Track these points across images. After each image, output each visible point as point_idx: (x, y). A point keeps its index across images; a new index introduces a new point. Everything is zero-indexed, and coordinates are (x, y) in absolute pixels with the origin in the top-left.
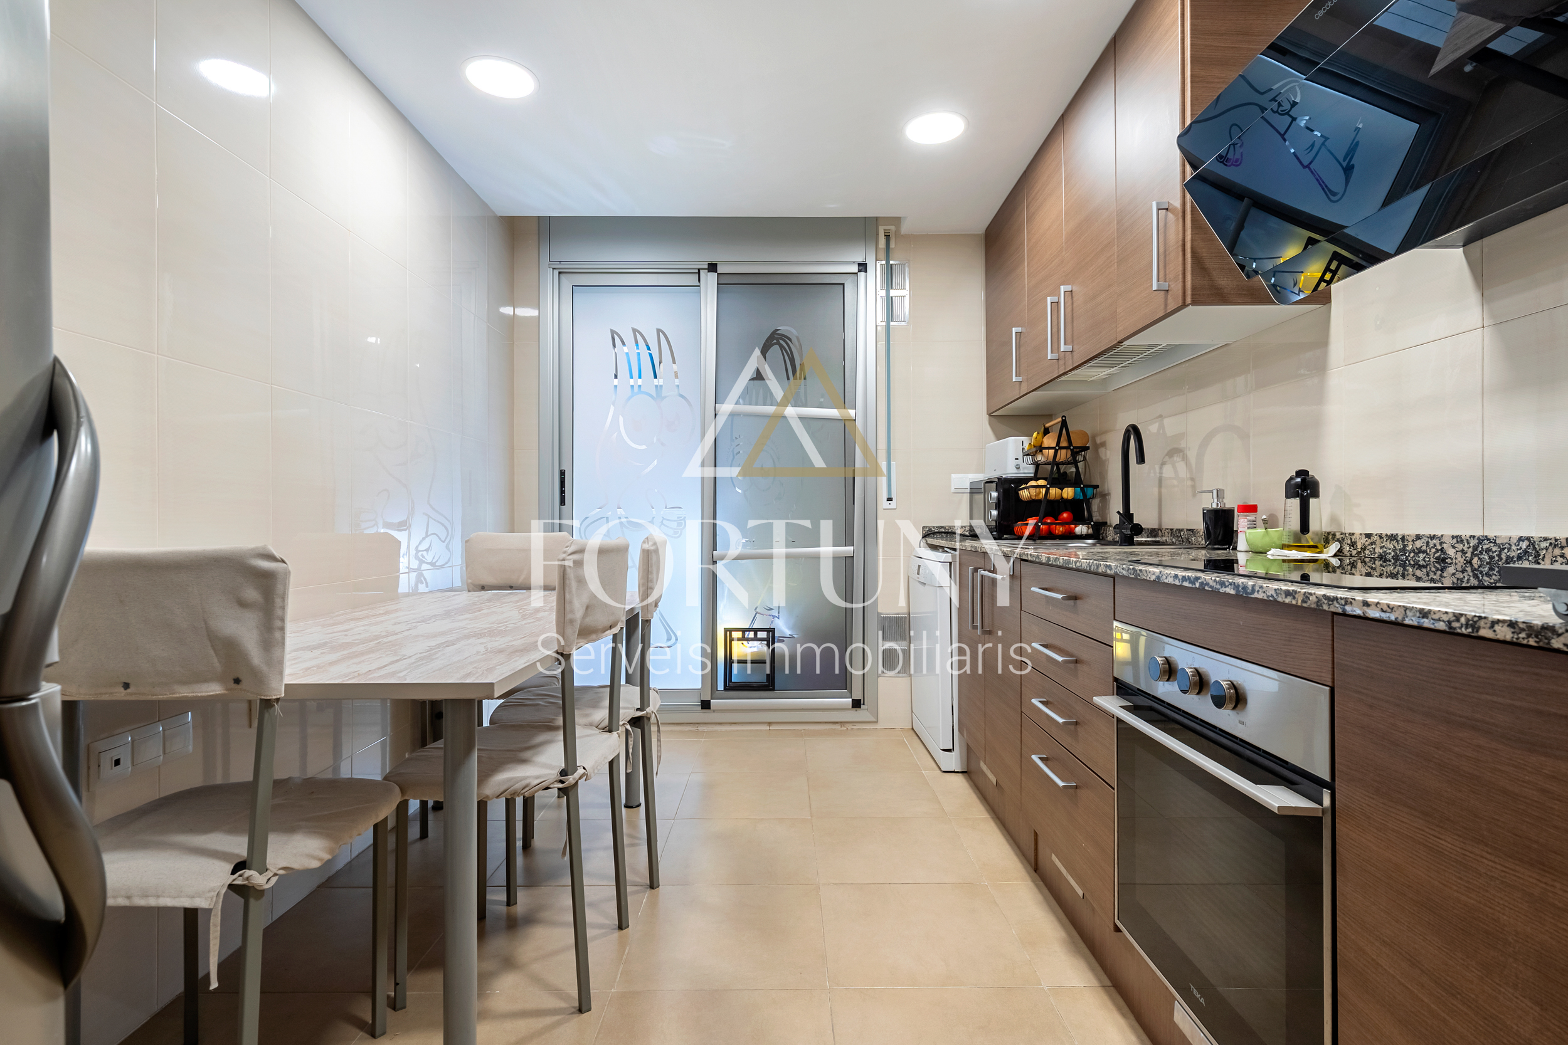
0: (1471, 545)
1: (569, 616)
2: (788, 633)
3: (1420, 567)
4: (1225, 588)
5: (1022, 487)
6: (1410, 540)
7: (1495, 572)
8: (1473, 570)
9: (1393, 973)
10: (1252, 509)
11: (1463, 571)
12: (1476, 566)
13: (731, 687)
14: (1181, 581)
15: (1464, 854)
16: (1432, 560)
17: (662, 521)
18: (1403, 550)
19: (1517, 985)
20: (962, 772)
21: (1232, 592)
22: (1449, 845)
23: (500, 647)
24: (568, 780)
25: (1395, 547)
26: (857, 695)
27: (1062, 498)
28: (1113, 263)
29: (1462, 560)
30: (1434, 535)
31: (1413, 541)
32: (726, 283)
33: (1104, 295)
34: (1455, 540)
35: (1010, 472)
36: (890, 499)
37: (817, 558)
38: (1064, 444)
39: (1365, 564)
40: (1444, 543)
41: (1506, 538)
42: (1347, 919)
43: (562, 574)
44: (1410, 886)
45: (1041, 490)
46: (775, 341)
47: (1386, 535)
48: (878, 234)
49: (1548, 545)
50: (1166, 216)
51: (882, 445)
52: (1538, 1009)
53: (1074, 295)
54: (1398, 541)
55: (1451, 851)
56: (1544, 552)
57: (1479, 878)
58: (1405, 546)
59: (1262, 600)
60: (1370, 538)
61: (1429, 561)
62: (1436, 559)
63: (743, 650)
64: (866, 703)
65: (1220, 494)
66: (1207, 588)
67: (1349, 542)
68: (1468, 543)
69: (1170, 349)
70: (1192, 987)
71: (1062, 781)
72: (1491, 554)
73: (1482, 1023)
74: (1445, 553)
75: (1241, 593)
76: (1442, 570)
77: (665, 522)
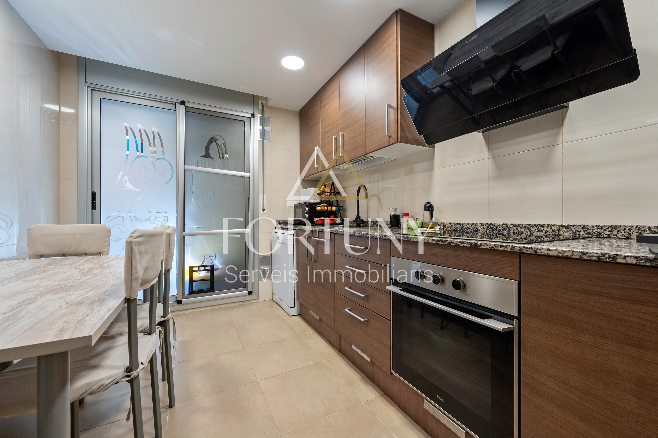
0: (487, 226)
1: (135, 276)
2: (220, 266)
3: (469, 233)
4: (464, 244)
5: (317, 206)
6: (465, 225)
7: (494, 235)
8: (487, 234)
9: (553, 387)
10: (407, 215)
11: (484, 234)
12: (488, 233)
13: (193, 292)
14: (436, 241)
15: (595, 343)
16: (473, 231)
17: (155, 218)
18: (463, 228)
19: (625, 391)
20: (298, 315)
21: (468, 246)
22: (587, 339)
23: (78, 299)
24: (132, 374)
25: (459, 227)
26: (250, 289)
27: (331, 210)
28: (364, 125)
29: (483, 231)
30: (474, 223)
31: (466, 225)
32: (190, 112)
33: (359, 137)
34: (481, 225)
35: (312, 201)
36: (264, 210)
37: (221, 234)
38: (333, 191)
39: (449, 233)
40: (477, 225)
41: (498, 224)
42: (527, 368)
43: (130, 250)
44: (564, 355)
45: (325, 207)
46: (214, 141)
47: (457, 223)
48: (259, 104)
49: (512, 226)
50: (390, 109)
51: (260, 188)
52: (636, 399)
53: (344, 136)
54: (461, 225)
55: (587, 341)
56: (511, 228)
57: (604, 351)
58: (463, 227)
59: (486, 249)
60: (450, 224)
61: (472, 231)
62: (474, 231)
63: (197, 275)
64: (254, 292)
65: (396, 209)
66: (452, 244)
67: (443, 225)
68: (485, 226)
69: (378, 158)
70: (436, 395)
71: (363, 318)
72: (493, 229)
73: (605, 405)
74: (477, 229)
75: (473, 246)
76: (476, 234)
77: (156, 219)
